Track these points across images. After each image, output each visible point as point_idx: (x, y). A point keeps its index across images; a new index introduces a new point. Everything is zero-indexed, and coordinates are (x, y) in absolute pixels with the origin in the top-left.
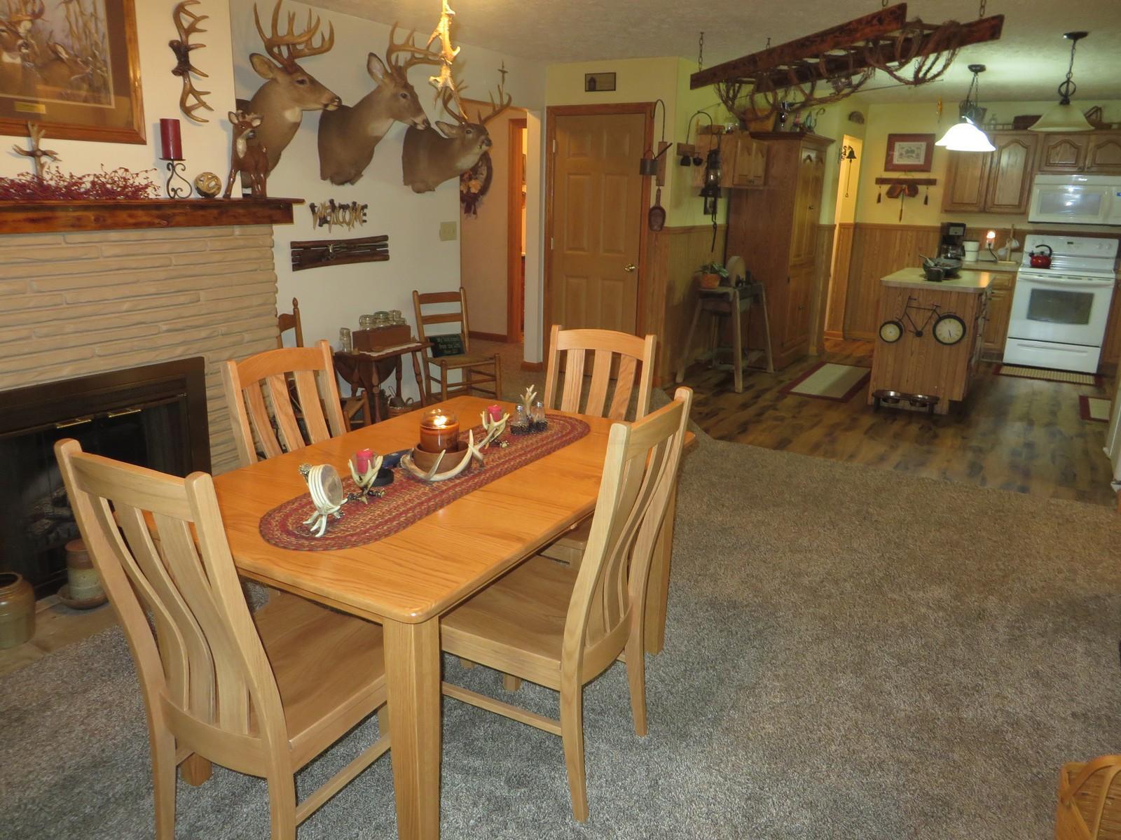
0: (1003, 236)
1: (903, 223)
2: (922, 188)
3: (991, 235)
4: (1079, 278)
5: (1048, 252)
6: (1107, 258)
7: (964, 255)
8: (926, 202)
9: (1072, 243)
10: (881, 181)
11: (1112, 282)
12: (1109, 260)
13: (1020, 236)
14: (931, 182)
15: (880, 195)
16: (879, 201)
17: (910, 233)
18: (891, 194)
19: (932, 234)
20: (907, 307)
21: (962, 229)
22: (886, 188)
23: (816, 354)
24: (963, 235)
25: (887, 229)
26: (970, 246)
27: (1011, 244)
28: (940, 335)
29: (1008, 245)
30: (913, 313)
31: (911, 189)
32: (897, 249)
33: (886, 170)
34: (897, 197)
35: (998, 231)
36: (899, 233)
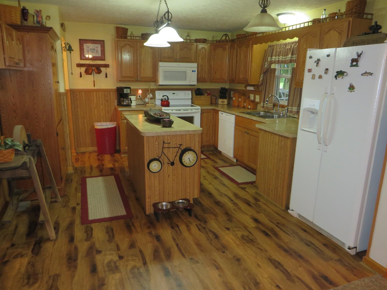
0: (145, 91)
1: (96, 88)
2: (103, 69)
3: (140, 92)
4: (187, 110)
5: (167, 98)
6: (188, 99)
7: (131, 103)
8: (106, 77)
9: (174, 94)
10: (79, 65)
11: (200, 110)
12: (189, 100)
13: (153, 91)
14: (107, 66)
15: (81, 73)
16: (81, 76)
17: (100, 93)
18: (87, 72)
19: (111, 93)
20: (163, 148)
21: (129, 90)
22: (83, 69)
23: (73, 172)
24: (130, 93)
25: (88, 92)
26: (133, 98)
27: (149, 96)
28: (185, 161)
29: (148, 96)
30: (166, 151)
31: (98, 69)
32: (95, 101)
33: (81, 59)
34: (91, 74)
35: (142, 90)
36: (95, 93)
